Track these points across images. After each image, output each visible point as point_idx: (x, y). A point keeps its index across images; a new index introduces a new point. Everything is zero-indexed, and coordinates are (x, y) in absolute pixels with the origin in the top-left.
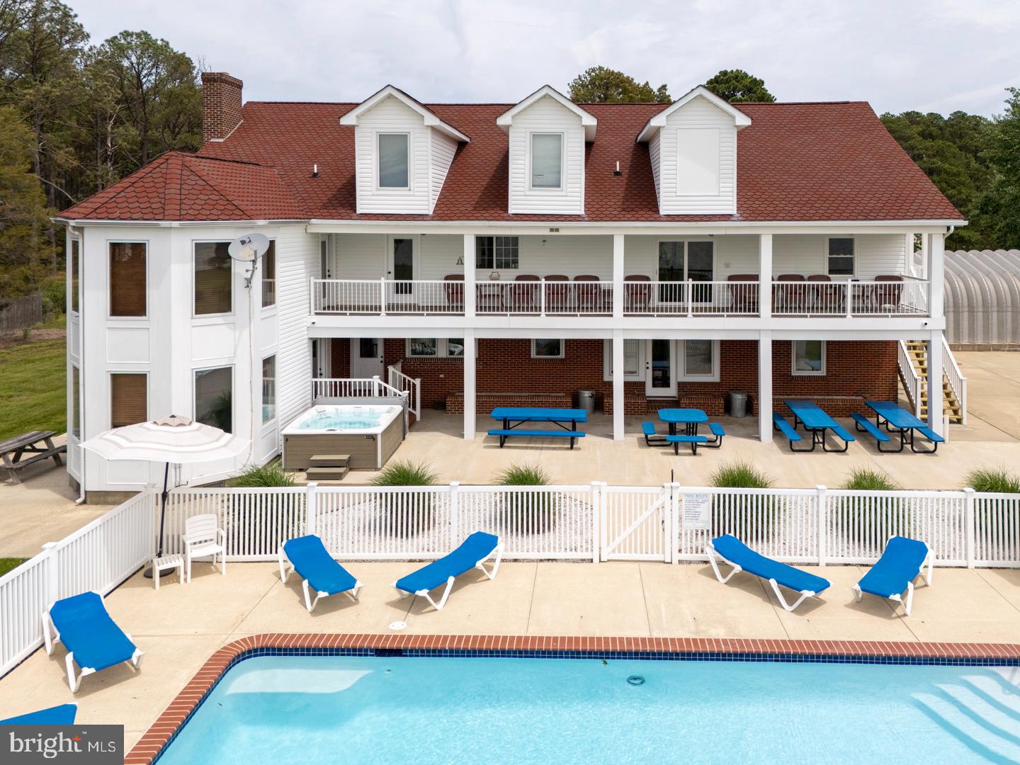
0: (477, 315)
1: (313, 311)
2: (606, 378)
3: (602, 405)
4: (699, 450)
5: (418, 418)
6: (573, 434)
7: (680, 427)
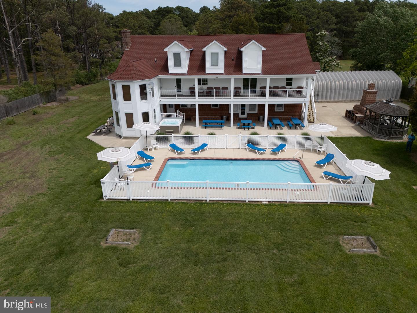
0: (199, 98)
1: (160, 97)
2: (229, 113)
3: (228, 119)
4: (249, 129)
5: (185, 122)
6: (221, 126)
7: (245, 124)
